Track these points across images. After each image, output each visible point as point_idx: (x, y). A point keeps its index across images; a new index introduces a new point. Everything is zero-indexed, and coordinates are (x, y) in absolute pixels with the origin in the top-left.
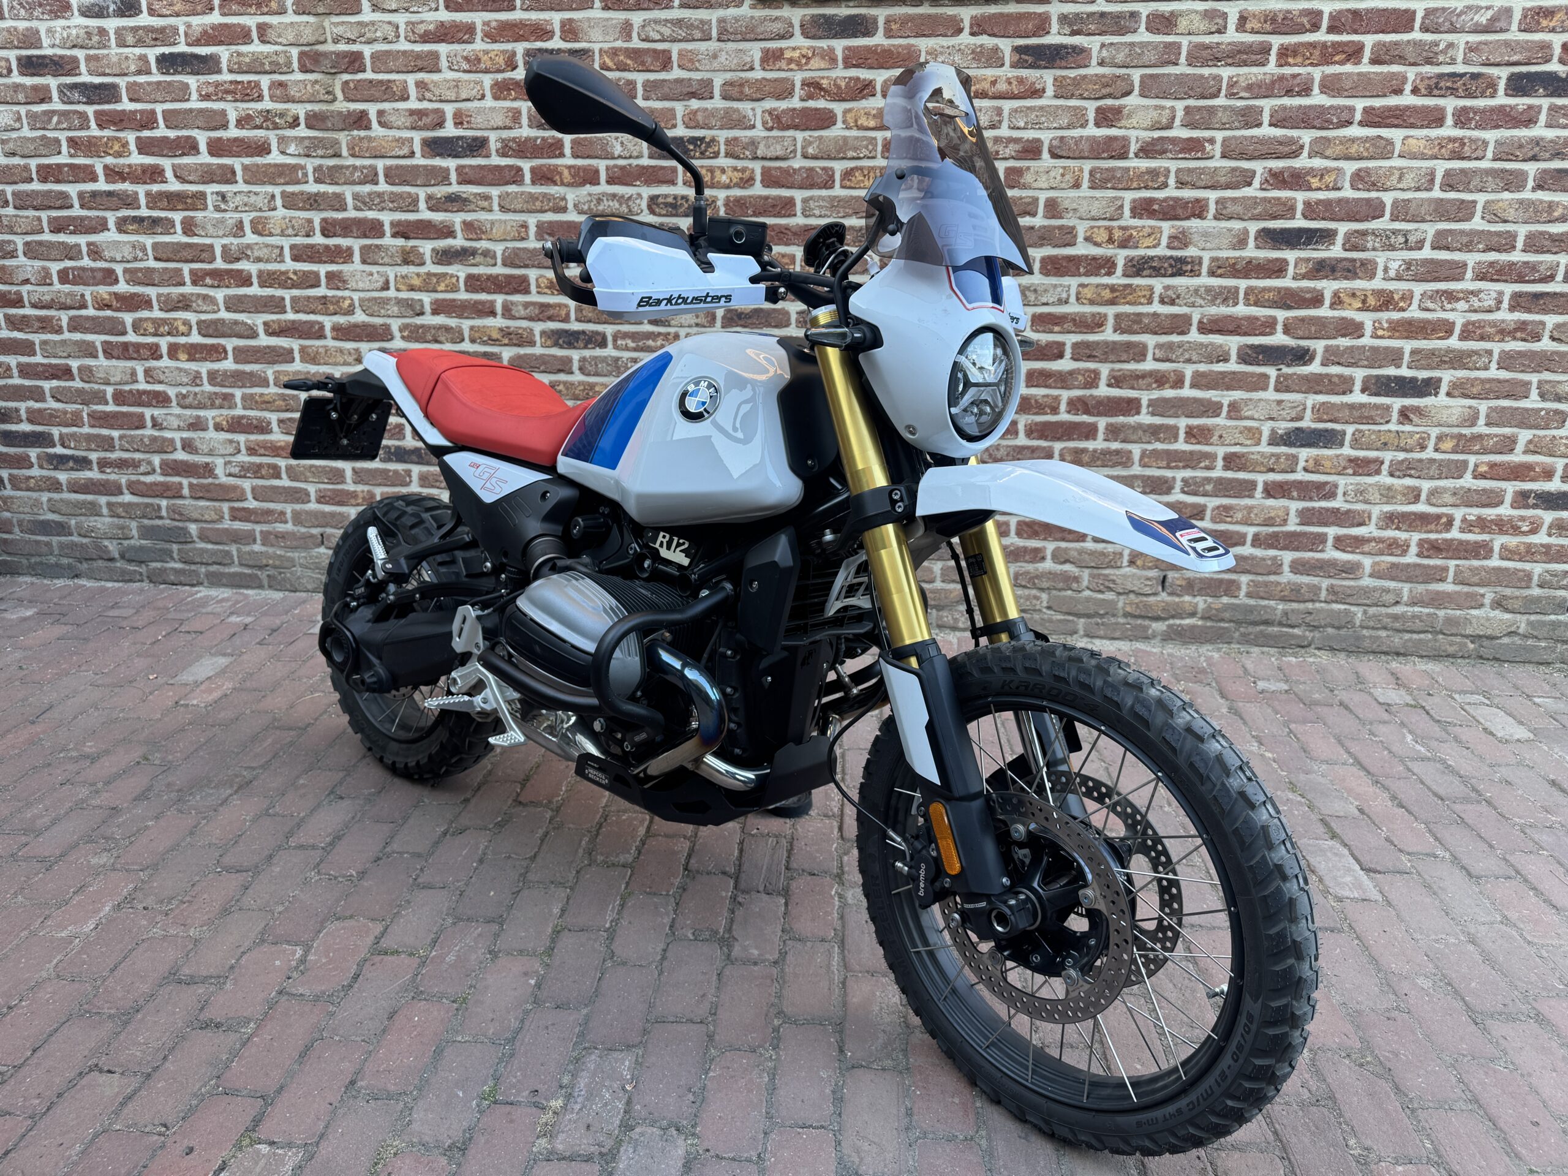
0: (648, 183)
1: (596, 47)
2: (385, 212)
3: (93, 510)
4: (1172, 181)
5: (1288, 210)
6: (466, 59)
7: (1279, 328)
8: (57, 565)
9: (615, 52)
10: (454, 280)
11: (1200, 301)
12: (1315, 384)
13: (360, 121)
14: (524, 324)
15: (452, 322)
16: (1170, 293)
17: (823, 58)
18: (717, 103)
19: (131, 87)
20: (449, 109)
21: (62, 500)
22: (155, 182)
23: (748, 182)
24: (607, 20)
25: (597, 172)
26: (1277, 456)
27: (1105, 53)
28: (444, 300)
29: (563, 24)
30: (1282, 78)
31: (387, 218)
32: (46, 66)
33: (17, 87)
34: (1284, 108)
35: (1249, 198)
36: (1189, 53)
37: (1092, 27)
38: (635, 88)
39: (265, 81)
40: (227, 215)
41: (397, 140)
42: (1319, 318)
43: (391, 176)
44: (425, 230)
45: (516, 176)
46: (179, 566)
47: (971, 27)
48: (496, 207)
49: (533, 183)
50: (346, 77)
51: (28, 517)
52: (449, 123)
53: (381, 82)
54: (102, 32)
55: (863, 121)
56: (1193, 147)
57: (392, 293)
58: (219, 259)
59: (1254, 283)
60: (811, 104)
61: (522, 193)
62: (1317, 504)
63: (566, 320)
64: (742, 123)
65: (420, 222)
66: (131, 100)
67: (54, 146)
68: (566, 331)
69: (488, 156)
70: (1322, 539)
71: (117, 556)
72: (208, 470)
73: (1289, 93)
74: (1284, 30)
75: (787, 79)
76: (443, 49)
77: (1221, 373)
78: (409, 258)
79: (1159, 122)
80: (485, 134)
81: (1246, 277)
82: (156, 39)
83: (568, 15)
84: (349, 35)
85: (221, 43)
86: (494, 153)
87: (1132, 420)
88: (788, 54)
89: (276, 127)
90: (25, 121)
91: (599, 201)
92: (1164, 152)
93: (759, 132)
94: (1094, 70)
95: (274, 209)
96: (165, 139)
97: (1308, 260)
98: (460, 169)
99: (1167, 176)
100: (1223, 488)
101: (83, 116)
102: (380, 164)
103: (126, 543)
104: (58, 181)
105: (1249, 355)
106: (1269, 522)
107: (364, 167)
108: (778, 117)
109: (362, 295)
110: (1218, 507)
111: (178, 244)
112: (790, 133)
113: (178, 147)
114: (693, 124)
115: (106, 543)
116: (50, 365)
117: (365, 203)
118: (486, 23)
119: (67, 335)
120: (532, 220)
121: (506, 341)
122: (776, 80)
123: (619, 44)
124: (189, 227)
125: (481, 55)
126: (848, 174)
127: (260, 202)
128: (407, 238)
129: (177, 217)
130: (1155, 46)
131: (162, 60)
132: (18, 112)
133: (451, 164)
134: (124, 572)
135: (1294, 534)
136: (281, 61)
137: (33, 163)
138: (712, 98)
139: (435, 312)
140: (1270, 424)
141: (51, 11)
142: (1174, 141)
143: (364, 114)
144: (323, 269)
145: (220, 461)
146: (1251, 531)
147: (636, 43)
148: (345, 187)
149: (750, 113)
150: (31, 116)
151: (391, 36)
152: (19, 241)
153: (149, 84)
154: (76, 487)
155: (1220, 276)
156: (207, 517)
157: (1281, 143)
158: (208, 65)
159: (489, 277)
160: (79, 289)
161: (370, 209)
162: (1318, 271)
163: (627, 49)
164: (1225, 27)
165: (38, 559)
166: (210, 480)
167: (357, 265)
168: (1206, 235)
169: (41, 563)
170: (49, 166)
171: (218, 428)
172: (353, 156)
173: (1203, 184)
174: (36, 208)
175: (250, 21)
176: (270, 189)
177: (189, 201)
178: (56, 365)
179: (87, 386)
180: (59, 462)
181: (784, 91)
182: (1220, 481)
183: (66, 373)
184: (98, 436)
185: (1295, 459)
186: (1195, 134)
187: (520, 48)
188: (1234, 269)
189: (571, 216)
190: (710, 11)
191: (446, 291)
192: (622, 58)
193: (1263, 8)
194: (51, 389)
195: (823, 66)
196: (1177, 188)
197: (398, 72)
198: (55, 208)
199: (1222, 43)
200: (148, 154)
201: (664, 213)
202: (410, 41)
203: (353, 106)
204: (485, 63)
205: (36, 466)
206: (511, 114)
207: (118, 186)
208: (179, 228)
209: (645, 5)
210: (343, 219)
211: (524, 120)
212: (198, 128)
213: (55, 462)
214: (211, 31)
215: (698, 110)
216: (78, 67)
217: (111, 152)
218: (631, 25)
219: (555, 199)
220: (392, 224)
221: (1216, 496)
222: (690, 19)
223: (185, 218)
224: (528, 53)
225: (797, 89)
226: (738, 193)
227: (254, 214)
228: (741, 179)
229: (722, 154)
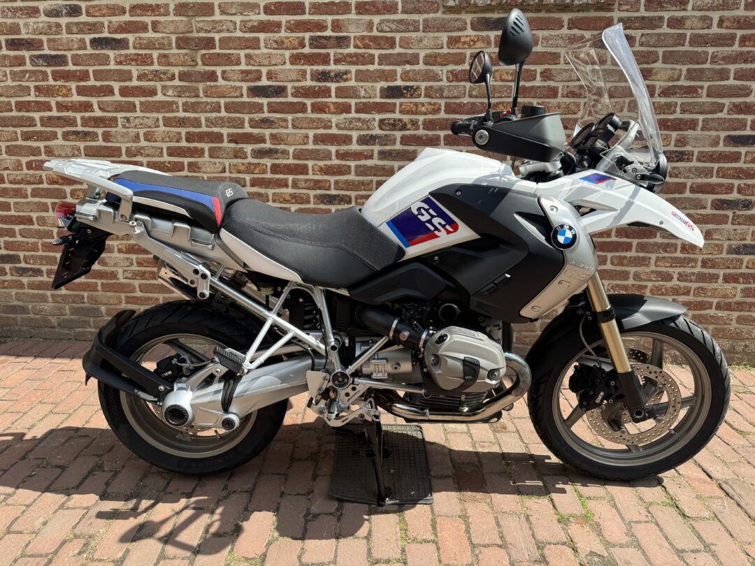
0: (379, 112)
1: (352, 35)
2: (225, 129)
3: (43, 299)
4: (678, 109)
5: (742, 125)
6: (276, 42)
7: (735, 189)
8: (20, 331)
9: (363, 38)
10: (264, 167)
11: (692, 176)
12: (754, 220)
13: (212, 76)
14: (305, 191)
15: (262, 191)
16: (675, 171)
17: (483, 42)
18: (421, 67)
19: (74, 57)
20: (264, 70)
21: (24, 293)
22: (87, 111)
23: (437, 111)
24: (359, 20)
25: (350, 106)
26: (732, 260)
27: (643, 39)
28: (259, 178)
29: (333, 22)
30: (742, 53)
31: (225, 131)
32: (23, 45)
33: (5, 56)
34: (742, 70)
35: (721, 119)
36: (691, 39)
37: (637, 25)
38: (374, 58)
39: (155, 54)
40: (130, 130)
41: (233, 88)
43: (228, 108)
44: (248, 138)
45: (302, 108)
46: (91, 330)
47: (569, 24)
48: (290, 126)
49: (313, 112)
50: (204, 52)
51: (3, 304)
52: (264, 78)
53: (225, 55)
54: (58, 25)
55: (505, 77)
56: (692, 91)
57: (227, 174)
58: (124, 155)
59: (722, 165)
61: (306, 118)
62: (752, 286)
63: (329, 189)
64: (436, 78)
65: (246, 134)
66: (74, 64)
67: (26, 91)
69: (286, 97)
71: (56, 325)
72: (113, 275)
73: (746, 61)
74: (744, 27)
75: (462, 53)
76: (262, 36)
77: (702, 215)
78: (238, 154)
79: (672, 77)
80: (285, 84)
81: (718, 162)
82: (90, 30)
83: (336, 17)
84: (206, 28)
85: (129, 32)
86: (290, 95)
87: (651, 240)
88: (463, 40)
89: (161, 80)
90: (9, 76)
91: (351, 122)
92: (675, 94)
93: (445, 83)
94: (637, 48)
95: (158, 127)
96: (94, 87)
98: (269, 104)
99: (676, 107)
100: (701, 278)
101: (45, 73)
102: (222, 101)
103: (62, 317)
104: (28, 111)
105: (719, 205)
106: (725, 296)
107: (213, 103)
108: (456, 74)
109: (209, 175)
110: (698, 288)
111: (100, 147)
112: (463, 83)
113: (102, 92)
114: (406, 79)
115: (50, 318)
116: (20, 216)
117: (212, 123)
118: (287, 22)
119: (30, 199)
120: (311, 133)
121: (294, 201)
122: (456, 54)
123: (365, 33)
124: (107, 137)
125: (284, 40)
126: (495, 106)
127: (150, 122)
128: (236, 142)
129: (100, 131)
130: (672, 35)
131: (94, 41)
132: (5, 71)
133: (264, 101)
134: (60, 334)
135: (738, 303)
136: (166, 42)
137: (13, 101)
138: (418, 64)
139: (252, 185)
140: (728, 242)
141: (27, 13)
142: (681, 87)
143: (214, 73)
144: (186, 161)
145: (120, 271)
146: (715, 301)
147: (375, 33)
148: (201, 114)
149: (440, 72)
150: (13, 73)
151: (232, 28)
152: (3, 145)
153: (85, 55)
154: (32, 286)
155: (704, 162)
156: (111, 302)
157: (740, 89)
158: (122, 44)
159: (285, 165)
160: (38, 173)
161: (215, 127)
163: (370, 36)
164: (711, 25)
165: (8, 328)
166: (114, 281)
167: (206, 158)
168: (696, 139)
169: (10, 330)
170: (23, 102)
171: (120, 251)
172: (206, 96)
173: (695, 111)
174: (13, 126)
175: (148, 20)
176: (155, 115)
177: (107, 122)
178: (23, 216)
179: (41, 228)
180: (23, 272)
181: (459, 59)
182: (700, 274)
184: (48, 257)
185: (741, 261)
186: (692, 83)
187: (307, 35)
188: (712, 158)
189: (334, 131)
190: (419, 15)
191: (259, 173)
192: (367, 41)
193: (733, 15)
194: (20, 230)
195: (483, 45)
196: (681, 113)
197: (235, 49)
198: (26, 126)
199: (709, 34)
200: (83, 95)
201: (388, 128)
202: (243, 32)
203: (207, 68)
204: (287, 44)
205: (9, 274)
206: (301, 73)
207: (65, 114)
208: (100, 137)
209: (382, 12)
210: (199, 132)
211: (308, 76)
212: (114, 80)
213: (20, 272)
214: (123, 25)
215: (410, 70)
216: (43, 46)
217: (61, 94)
218: (373, 23)
219: (325, 121)
220: (228, 135)
221: (697, 282)
222: (407, 20)
223: (104, 132)
224: (312, 38)
225: (467, 59)
226: (430, 117)
227: (146, 130)
228: (433, 109)
229: (423, 95)
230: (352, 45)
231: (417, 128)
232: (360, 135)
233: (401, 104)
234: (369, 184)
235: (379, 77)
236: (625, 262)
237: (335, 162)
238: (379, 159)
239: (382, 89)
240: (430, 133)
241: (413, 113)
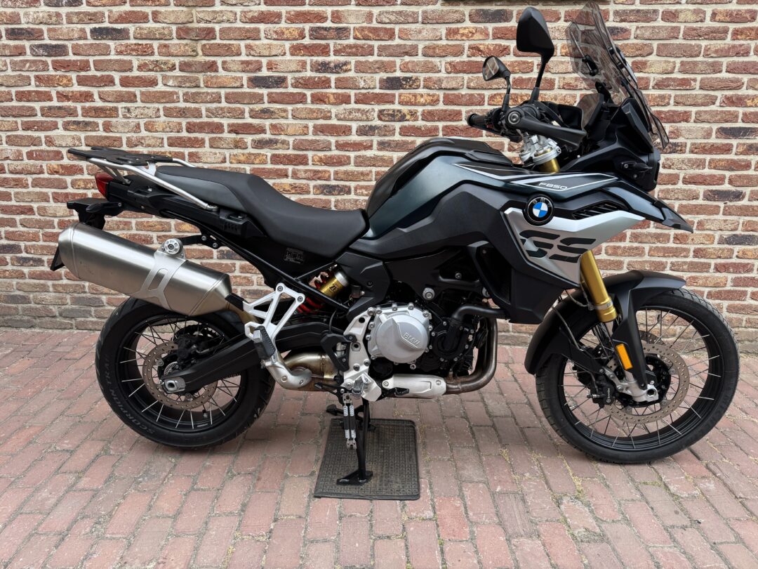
0: (378, 103)
1: (352, 26)
2: (225, 119)
3: (44, 289)
4: (672, 102)
6: (276, 32)
7: (727, 181)
8: (21, 321)
9: (362, 29)
10: (264, 157)
11: (685, 167)
12: (744, 211)
13: (212, 67)
14: (304, 182)
16: (668, 162)
17: (481, 34)
18: (420, 58)
19: (74, 47)
20: (264, 61)
21: (25, 283)
22: (88, 101)
23: (435, 102)
24: (359, 11)
25: (349, 96)
26: (723, 250)
27: (638, 32)
28: (258, 168)
29: (333, 13)
30: (734, 47)
31: (225, 122)
32: (23, 34)
33: (5, 46)
34: (734, 63)
35: (714, 111)
36: (684, 32)
37: (632, 18)
38: (373, 50)
39: (156, 44)
40: (130, 120)
41: (233, 78)
42: (748, 176)
44: (248, 129)
45: (302, 99)
46: (94, 319)
47: (565, 17)
48: (290, 116)
49: (312, 102)
50: (204, 42)
51: (4, 293)
53: (225, 45)
54: (58, 15)
56: (684, 84)
57: (227, 165)
58: (125, 145)
59: (714, 156)
60: (473, 59)
61: (306, 109)
62: (743, 275)
63: (328, 179)
64: (434, 69)
65: (246, 124)
66: (74, 54)
67: (27, 81)
68: (328, 186)
69: (287, 88)
70: (745, 293)
71: (57, 315)
73: (737, 54)
74: (736, 20)
75: (460, 45)
76: (262, 26)
77: (694, 205)
78: (238, 145)
79: (667, 70)
80: (285, 75)
81: (710, 153)
82: (91, 19)
83: (335, 8)
84: (207, 18)
85: (130, 22)
86: (290, 85)
88: (461, 31)
89: (162, 70)
90: (9, 66)
91: (350, 113)
92: (669, 86)
93: (443, 75)
94: (632, 41)
95: (159, 117)
96: (94, 77)
97: (744, 144)
98: (269, 95)
99: (669, 99)
100: (693, 267)
101: (45, 63)
102: (223, 92)
103: (63, 307)
104: (28, 101)
105: (711, 196)
106: (716, 285)
107: (213, 93)
108: (454, 66)
109: (209, 165)
110: (690, 278)
111: (100, 136)
112: (461, 75)
113: (102, 81)
114: (406, 70)
115: (51, 307)
116: (20, 206)
117: (213, 114)
118: (288, 13)
119: (31, 189)
120: (311, 124)
121: (293, 191)
122: (454, 46)
123: (365, 25)
124: (107, 127)
125: (284, 30)
126: (492, 97)
127: (151, 112)
128: (237, 133)
129: (100, 121)
130: (666, 28)
131: (94, 31)
132: (5, 61)
133: (265, 91)
134: (61, 323)
135: (729, 291)
136: (166, 32)
137: (13, 90)
138: (417, 55)
140: (720, 232)
141: (27, 3)
142: (674, 80)
143: (214, 63)
144: (186, 151)
146: (706, 290)
147: (375, 24)
148: (201, 104)
149: (439, 64)
150: (13, 63)
151: (232, 19)
152: (4, 135)
153: (86, 45)
154: (33, 276)
155: (696, 153)
157: (732, 82)
158: (122, 34)
159: (285, 156)
160: (38, 163)
161: (216, 117)
162: (749, 150)
163: (369, 28)
164: (705, 19)
165: (9, 317)
167: (207, 148)
168: (689, 131)
169: (11, 319)
170: (23, 92)
172: (207, 87)
173: (688, 103)
174: (14, 116)
175: (148, 10)
176: (156, 105)
177: (108, 112)
178: (24, 206)
180: (24, 261)
182: (691, 263)
183: (30, 210)
184: (48, 246)
185: (732, 251)
186: (686, 76)
187: (307, 26)
188: (704, 150)
189: (334, 122)
190: (418, 7)
191: (259, 164)
192: (366, 32)
193: (726, 9)
194: (21, 220)
195: (481, 38)
196: (675, 105)
197: (235, 40)
198: (26, 116)
199: (702, 27)
200: (83, 85)
201: (387, 119)
202: (243, 22)
203: (208, 59)
204: (287, 35)
205: (10, 264)
206: (300, 64)
207: (66, 104)
208: (101, 127)
209: (381, 3)
210: (200, 123)
211: (308, 67)
212: (115, 70)
213: (21, 262)
214: (124, 15)
215: (409, 62)
216: (43, 35)
217: (61, 84)
218: (372, 14)
219: (325, 112)
220: (229, 125)
221: (689, 272)
222: (406, 11)
223: (105, 122)
224: (312, 29)
225: (466, 51)
226: (429, 108)
227: (146, 120)
228: (432, 100)
229: (422, 86)
230: (351, 36)
231: (416, 120)
232: (360, 126)
233: (400, 96)
234: (368, 174)
235: (378, 68)
236: (620, 252)
237: (335, 152)
238: (379, 150)
239: (381, 81)
240: (429, 124)
241: (412, 105)
